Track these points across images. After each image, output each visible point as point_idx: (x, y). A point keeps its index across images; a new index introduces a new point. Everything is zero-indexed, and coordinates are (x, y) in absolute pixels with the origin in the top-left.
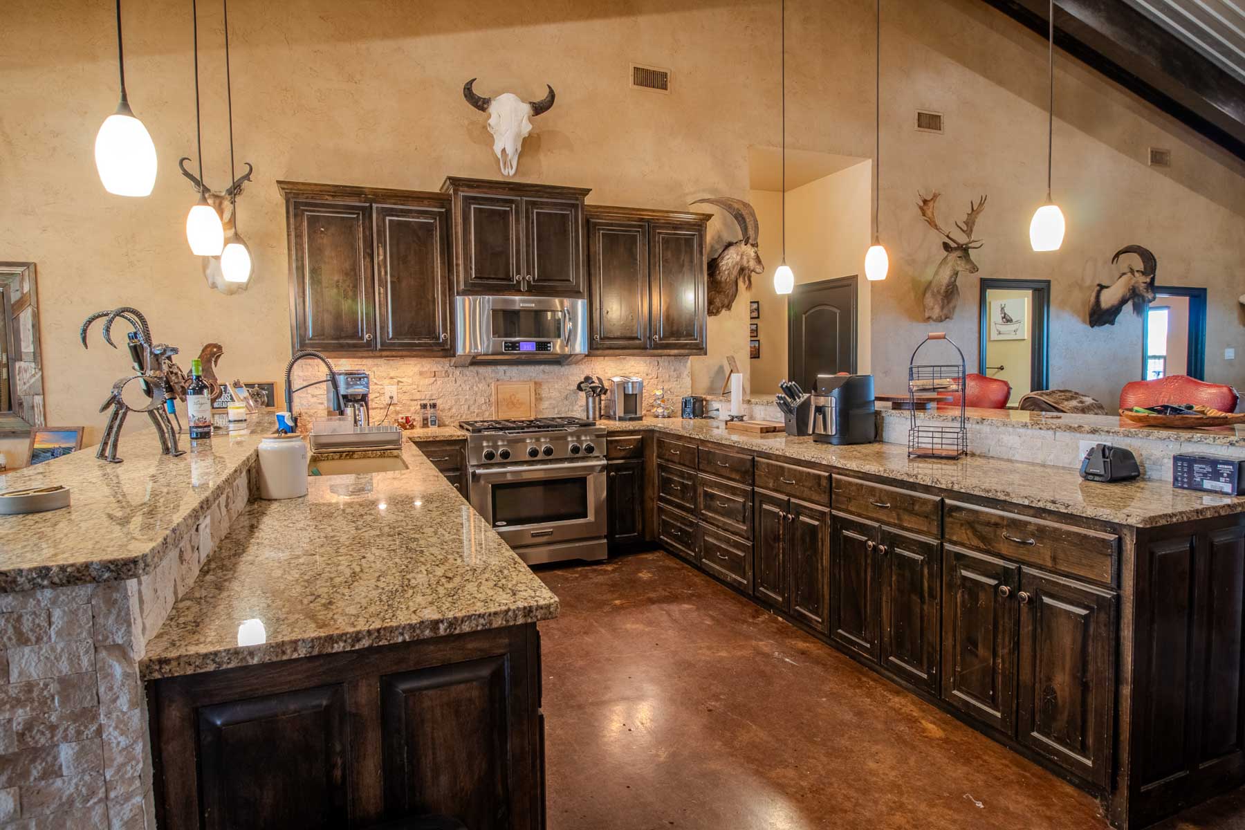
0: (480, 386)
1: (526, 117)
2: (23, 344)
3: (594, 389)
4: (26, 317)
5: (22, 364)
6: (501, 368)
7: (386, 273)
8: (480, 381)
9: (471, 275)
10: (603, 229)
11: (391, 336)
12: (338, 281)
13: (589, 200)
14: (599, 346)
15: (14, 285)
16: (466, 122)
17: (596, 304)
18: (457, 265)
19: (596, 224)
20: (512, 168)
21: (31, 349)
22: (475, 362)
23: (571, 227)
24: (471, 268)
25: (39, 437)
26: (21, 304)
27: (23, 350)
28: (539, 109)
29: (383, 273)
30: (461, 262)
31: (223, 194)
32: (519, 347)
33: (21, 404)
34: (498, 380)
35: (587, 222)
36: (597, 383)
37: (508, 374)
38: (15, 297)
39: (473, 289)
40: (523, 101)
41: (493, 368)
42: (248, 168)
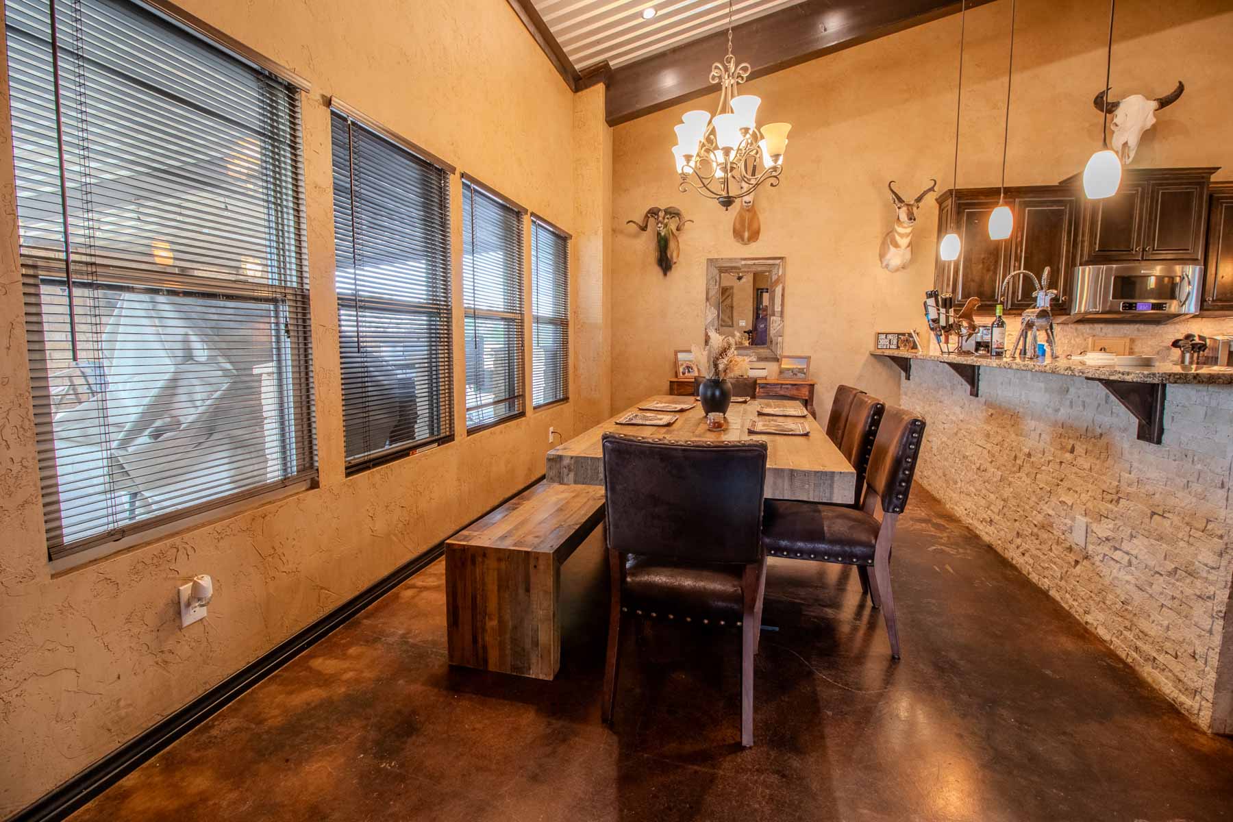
0: (1077, 340)
1: (1151, 113)
2: (776, 306)
3: (1194, 346)
4: (778, 290)
5: (774, 318)
6: (1098, 327)
7: (1021, 251)
8: (1078, 336)
9: (1095, 248)
10: (1227, 203)
11: (1020, 298)
12: (984, 259)
13: (1213, 178)
14: (1210, 308)
15: (775, 271)
16: (1087, 125)
17: (1212, 270)
18: (1083, 242)
19: (1219, 199)
20: (1129, 157)
21: (780, 310)
22: (1082, 321)
23: (1195, 204)
24: (1095, 244)
25: (784, 360)
26: (777, 282)
27: (776, 310)
28: (1164, 103)
29: (1019, 251)
30: (1087, 238)
31: (912, 203)
32: (1136, 307)
33: (771, 342)
34: (1094, 336)
35: (1211, 197)
36: (1197, 340)
37: (1103, 331)
38: (774, 278)
39: (1094, 260)
40: (1148, 98)
41: (1091, 325)
42: (933, 182)
